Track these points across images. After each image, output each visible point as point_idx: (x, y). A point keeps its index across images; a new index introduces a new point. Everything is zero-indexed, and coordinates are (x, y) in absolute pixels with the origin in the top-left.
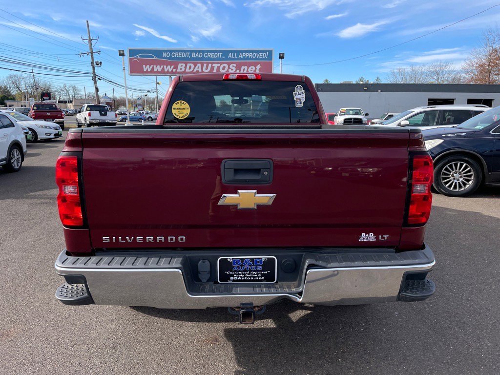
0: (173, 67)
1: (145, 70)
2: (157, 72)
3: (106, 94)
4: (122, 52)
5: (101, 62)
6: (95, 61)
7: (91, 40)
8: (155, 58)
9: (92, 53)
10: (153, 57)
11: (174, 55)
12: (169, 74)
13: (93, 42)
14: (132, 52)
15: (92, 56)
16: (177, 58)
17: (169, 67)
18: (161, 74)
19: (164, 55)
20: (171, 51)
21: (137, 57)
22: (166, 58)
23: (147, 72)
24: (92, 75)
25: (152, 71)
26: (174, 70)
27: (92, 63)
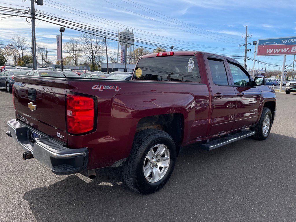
0: (288, 49)
1: (267, 52)
2: (276, 53)
3: (262, 69)
4: (255, 43)
6: (247, 49)
7: (247, 37)
8: (276, 44)
9: (246, 44)
10: (274, 44)
11: (290, 41)
12: (284, 54)
13: (248, 38)
14: (261, 42)
15: (246, 47)
16: (292, 43)
17: (285, 49)
18: (279, 54)
19: (283, 41)
20: (288, 39)
21: (264, 44)
22: (284, 43)
23: (269, 53)
24: (244, 57)
25: (273, 53)
26: (289, 51)
27: (246, 50)
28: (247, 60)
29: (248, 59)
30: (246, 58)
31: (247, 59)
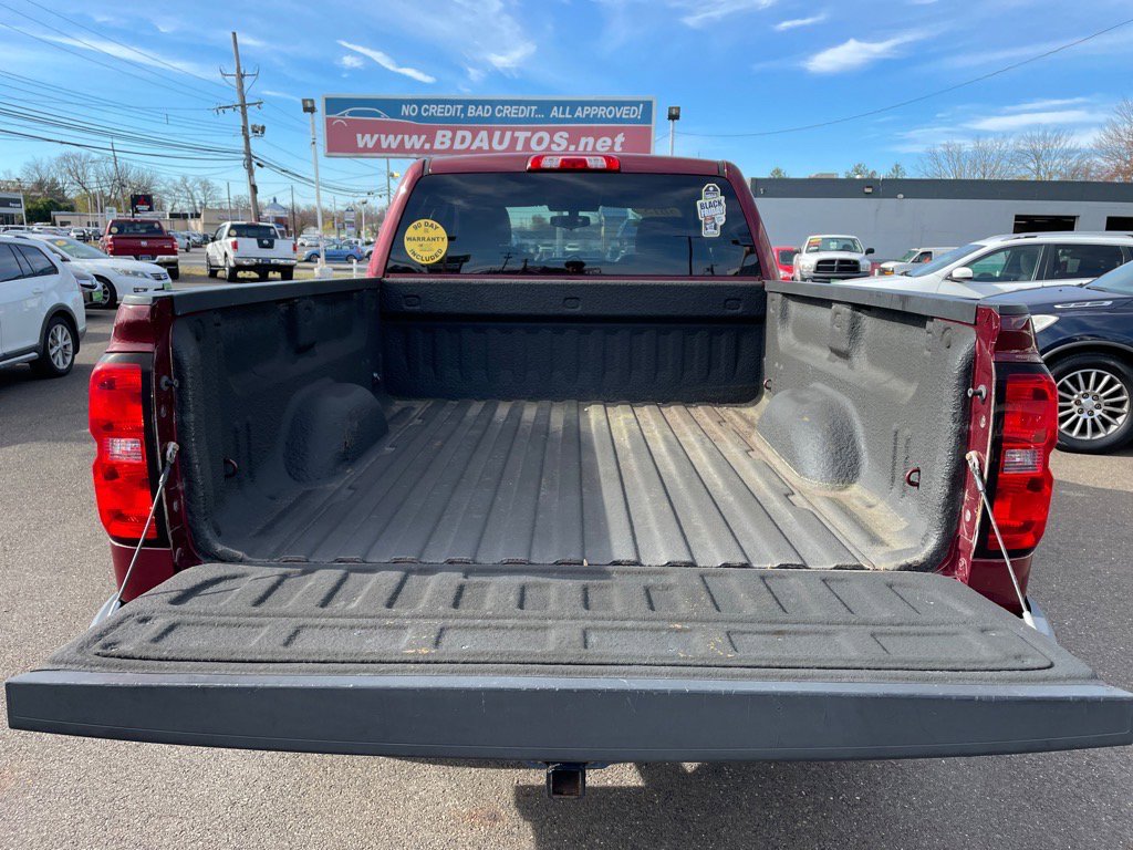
0: (423, 137)
1: (361, 145)
2: (389, 150)
4: (309, 105)
5: (263, 128)
6: (251, 122)
7: (243, 76)
8: (384, 118)
9: (243, 106)
10: (379, 115)
11: (426, 110)
12: (415, 155)
13: (247, 82)
14: (333, 105)
15: (244, 114)
16: (433, 119)
17: (415, 137)
18: (398, 155)
19: (405, 110)
20: (420, 103)
21: (343, 115)
22: (409, 117)
23: (365, 149)
24: (244, 156)
25: (377, 148)
26: (427, 146)
27: (245, 129)
28: (257, 170)
29: (258, 164)
30: (251, 161)
31: (254, 164)
